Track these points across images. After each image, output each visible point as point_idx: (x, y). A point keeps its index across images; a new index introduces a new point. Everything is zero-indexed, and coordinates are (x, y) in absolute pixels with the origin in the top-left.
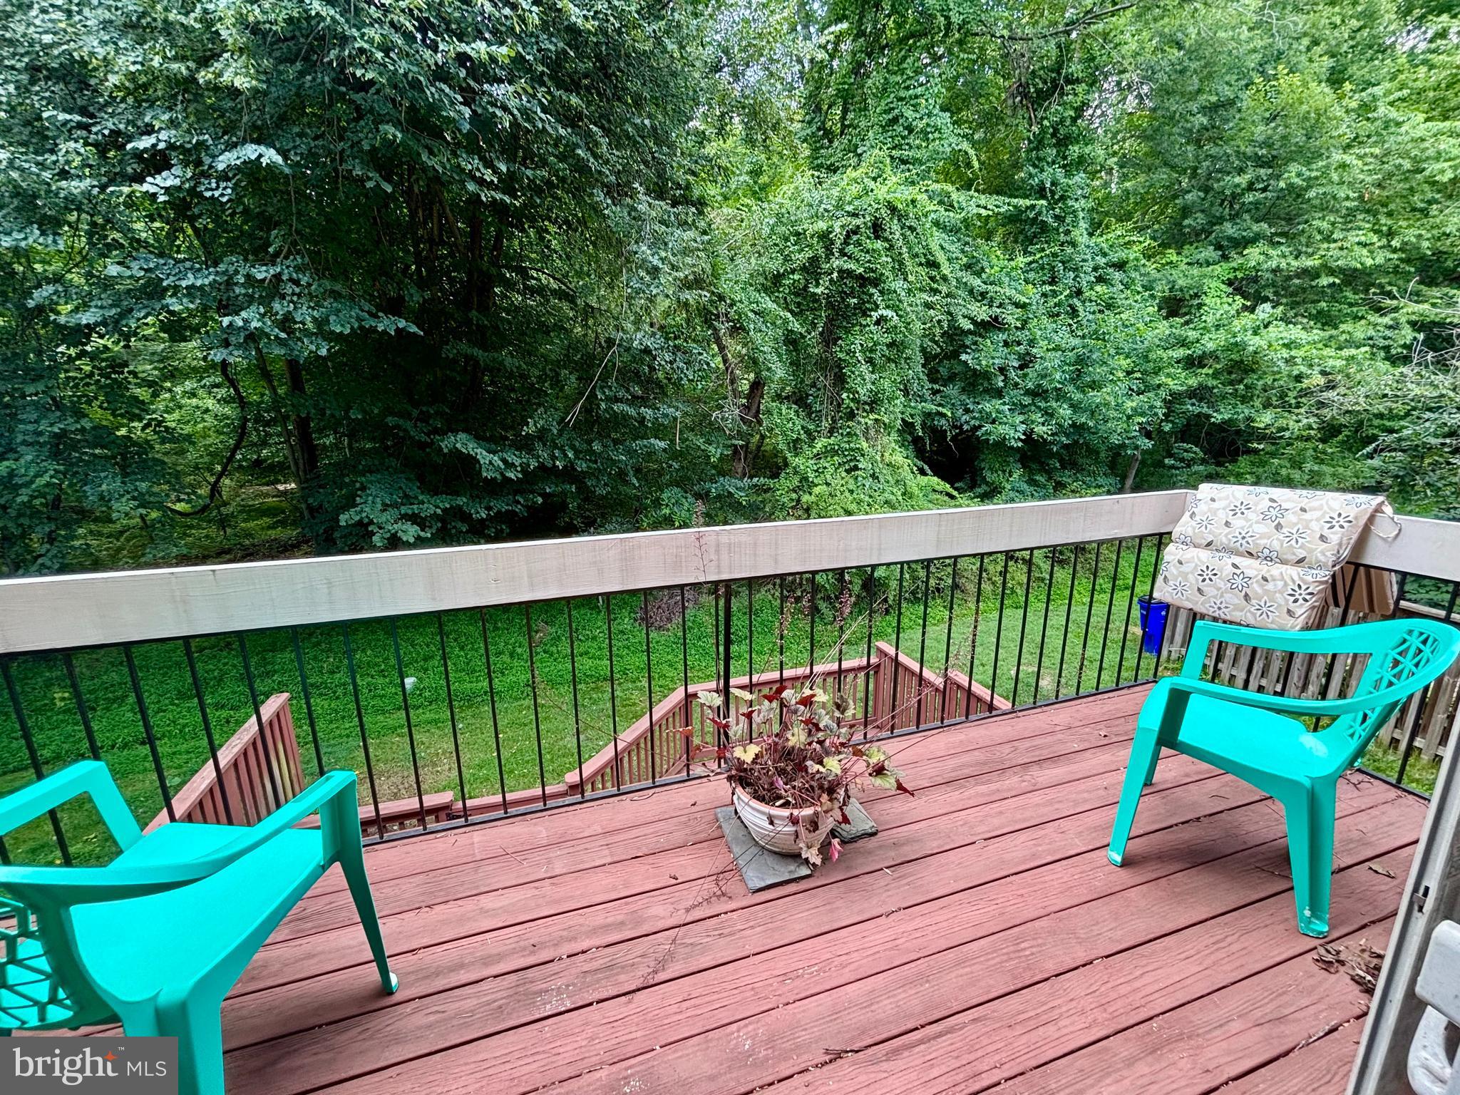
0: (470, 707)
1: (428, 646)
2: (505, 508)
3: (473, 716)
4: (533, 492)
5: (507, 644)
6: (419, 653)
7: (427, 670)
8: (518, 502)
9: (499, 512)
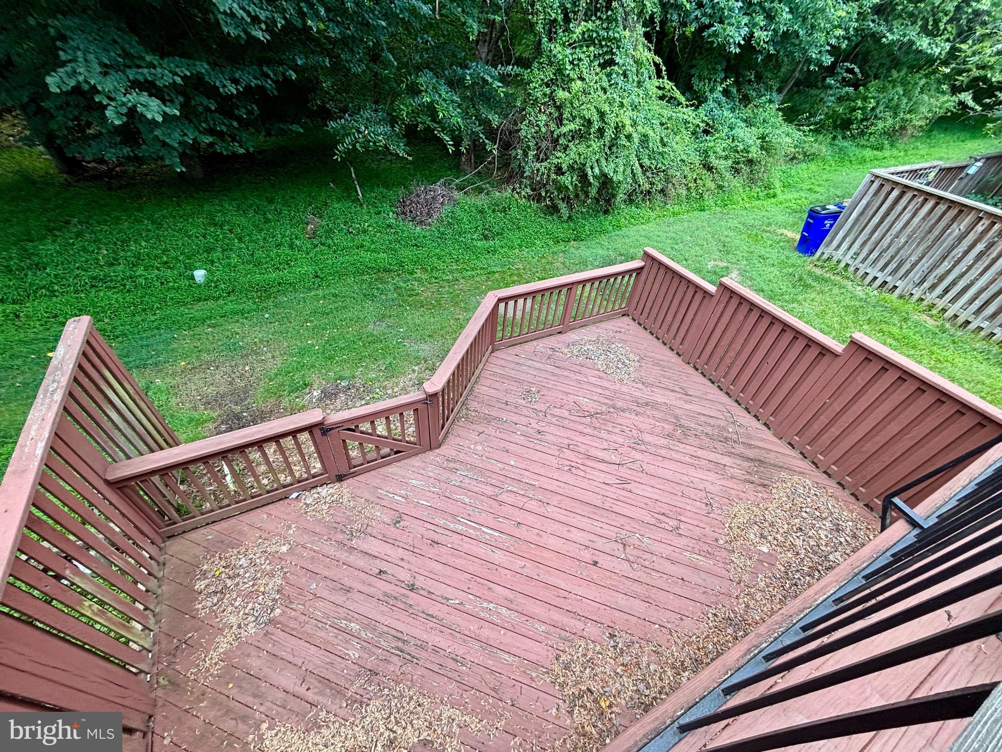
0: (269, 297)
1: (204, 237)
2: (254, 83)
3: (275, 306)
4: (281, 63)
5: (283, 236)
6: (197, 245)
7: (212, 262)
8: (268, 76)
9: (248, 88)
